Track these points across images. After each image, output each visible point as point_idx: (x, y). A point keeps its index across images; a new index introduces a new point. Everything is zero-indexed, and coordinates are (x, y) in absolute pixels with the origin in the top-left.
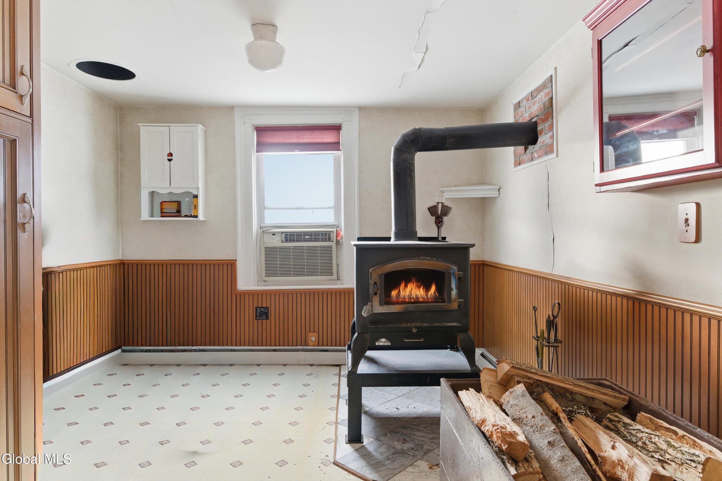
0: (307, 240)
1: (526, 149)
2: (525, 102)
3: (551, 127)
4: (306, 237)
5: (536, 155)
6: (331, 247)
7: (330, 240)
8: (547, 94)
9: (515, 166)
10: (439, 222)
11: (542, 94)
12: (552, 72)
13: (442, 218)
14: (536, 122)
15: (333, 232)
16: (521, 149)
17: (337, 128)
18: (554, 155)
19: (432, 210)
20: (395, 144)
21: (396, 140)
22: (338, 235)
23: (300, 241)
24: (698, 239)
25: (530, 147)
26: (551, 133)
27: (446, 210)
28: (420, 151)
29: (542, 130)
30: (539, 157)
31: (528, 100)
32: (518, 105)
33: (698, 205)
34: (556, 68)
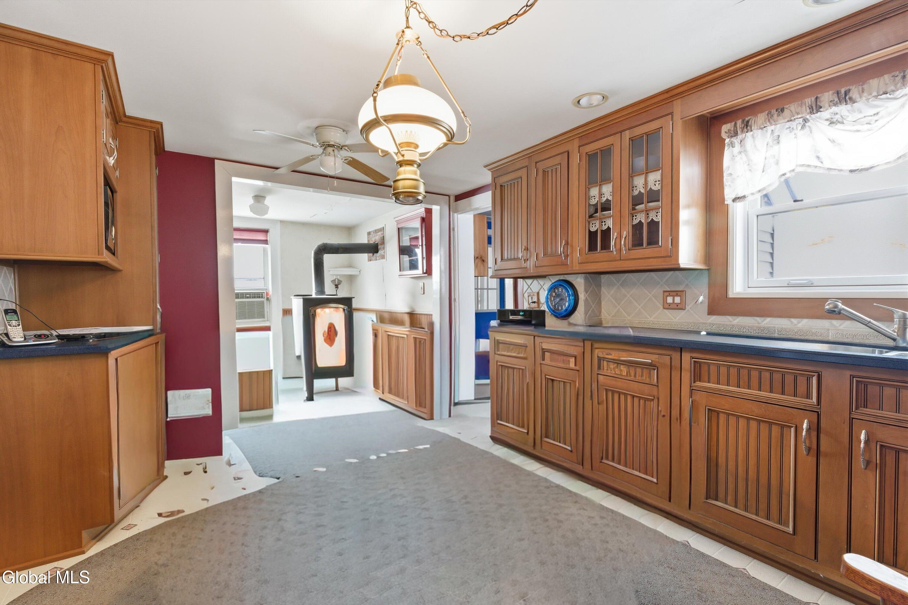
0: (248, 298)
1: (373, 255)
2: (372, 233)
3: (384, 248)
4: (247, 296)
5: (378, 258)
6: (263, 302)
7: (262, 297)
8: (382, 234)
9: (368, 261)
10: (337, 286)
11: (380, 233)
12: (384, 226)
13: (338, 286)
14: (377, 243)
15: (264, 293)
16: (371, 254)
17: (266, 231)
18: (385, 260)
19: (333, 281)
20: (314, 249)
21: (315, 247)
22: (267, 294)
23: (243, 298)
24: (424, 294)
25: (375, 254)
26: (384, 251)
27: (340, 282)
28: (326, 253)
29: (380, 248)
30: (379, 259)
31: (374, 233)
32: (369, 233)
33: (424, 283)
34: (385, 225)
